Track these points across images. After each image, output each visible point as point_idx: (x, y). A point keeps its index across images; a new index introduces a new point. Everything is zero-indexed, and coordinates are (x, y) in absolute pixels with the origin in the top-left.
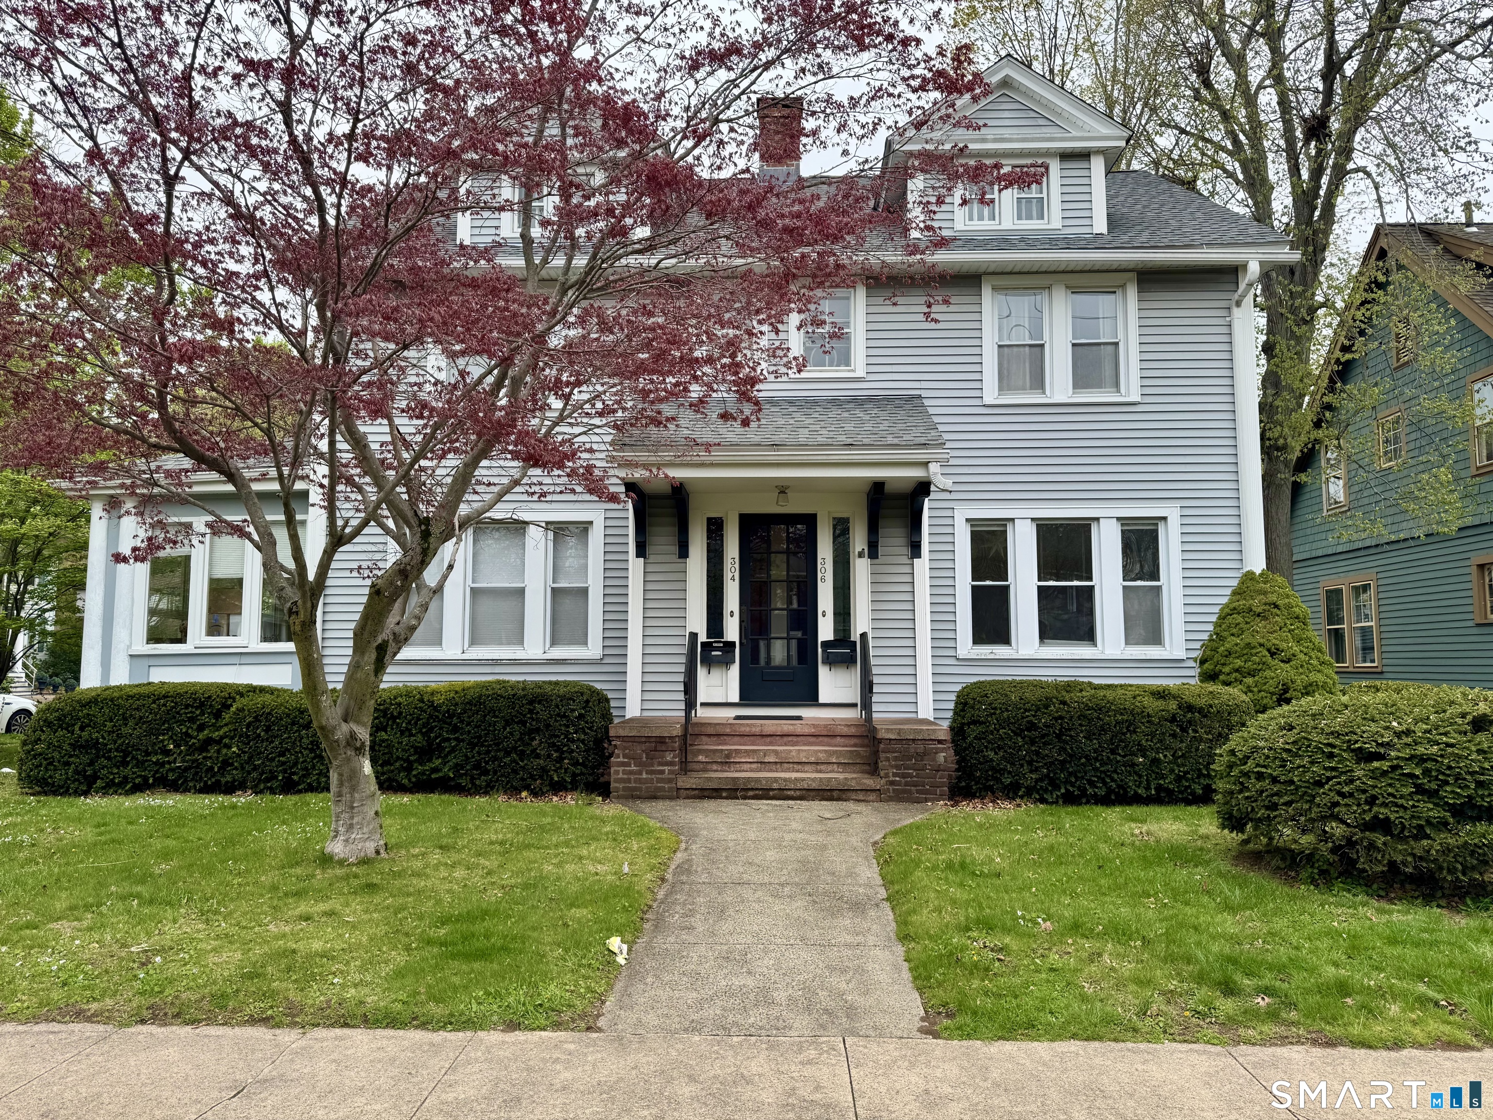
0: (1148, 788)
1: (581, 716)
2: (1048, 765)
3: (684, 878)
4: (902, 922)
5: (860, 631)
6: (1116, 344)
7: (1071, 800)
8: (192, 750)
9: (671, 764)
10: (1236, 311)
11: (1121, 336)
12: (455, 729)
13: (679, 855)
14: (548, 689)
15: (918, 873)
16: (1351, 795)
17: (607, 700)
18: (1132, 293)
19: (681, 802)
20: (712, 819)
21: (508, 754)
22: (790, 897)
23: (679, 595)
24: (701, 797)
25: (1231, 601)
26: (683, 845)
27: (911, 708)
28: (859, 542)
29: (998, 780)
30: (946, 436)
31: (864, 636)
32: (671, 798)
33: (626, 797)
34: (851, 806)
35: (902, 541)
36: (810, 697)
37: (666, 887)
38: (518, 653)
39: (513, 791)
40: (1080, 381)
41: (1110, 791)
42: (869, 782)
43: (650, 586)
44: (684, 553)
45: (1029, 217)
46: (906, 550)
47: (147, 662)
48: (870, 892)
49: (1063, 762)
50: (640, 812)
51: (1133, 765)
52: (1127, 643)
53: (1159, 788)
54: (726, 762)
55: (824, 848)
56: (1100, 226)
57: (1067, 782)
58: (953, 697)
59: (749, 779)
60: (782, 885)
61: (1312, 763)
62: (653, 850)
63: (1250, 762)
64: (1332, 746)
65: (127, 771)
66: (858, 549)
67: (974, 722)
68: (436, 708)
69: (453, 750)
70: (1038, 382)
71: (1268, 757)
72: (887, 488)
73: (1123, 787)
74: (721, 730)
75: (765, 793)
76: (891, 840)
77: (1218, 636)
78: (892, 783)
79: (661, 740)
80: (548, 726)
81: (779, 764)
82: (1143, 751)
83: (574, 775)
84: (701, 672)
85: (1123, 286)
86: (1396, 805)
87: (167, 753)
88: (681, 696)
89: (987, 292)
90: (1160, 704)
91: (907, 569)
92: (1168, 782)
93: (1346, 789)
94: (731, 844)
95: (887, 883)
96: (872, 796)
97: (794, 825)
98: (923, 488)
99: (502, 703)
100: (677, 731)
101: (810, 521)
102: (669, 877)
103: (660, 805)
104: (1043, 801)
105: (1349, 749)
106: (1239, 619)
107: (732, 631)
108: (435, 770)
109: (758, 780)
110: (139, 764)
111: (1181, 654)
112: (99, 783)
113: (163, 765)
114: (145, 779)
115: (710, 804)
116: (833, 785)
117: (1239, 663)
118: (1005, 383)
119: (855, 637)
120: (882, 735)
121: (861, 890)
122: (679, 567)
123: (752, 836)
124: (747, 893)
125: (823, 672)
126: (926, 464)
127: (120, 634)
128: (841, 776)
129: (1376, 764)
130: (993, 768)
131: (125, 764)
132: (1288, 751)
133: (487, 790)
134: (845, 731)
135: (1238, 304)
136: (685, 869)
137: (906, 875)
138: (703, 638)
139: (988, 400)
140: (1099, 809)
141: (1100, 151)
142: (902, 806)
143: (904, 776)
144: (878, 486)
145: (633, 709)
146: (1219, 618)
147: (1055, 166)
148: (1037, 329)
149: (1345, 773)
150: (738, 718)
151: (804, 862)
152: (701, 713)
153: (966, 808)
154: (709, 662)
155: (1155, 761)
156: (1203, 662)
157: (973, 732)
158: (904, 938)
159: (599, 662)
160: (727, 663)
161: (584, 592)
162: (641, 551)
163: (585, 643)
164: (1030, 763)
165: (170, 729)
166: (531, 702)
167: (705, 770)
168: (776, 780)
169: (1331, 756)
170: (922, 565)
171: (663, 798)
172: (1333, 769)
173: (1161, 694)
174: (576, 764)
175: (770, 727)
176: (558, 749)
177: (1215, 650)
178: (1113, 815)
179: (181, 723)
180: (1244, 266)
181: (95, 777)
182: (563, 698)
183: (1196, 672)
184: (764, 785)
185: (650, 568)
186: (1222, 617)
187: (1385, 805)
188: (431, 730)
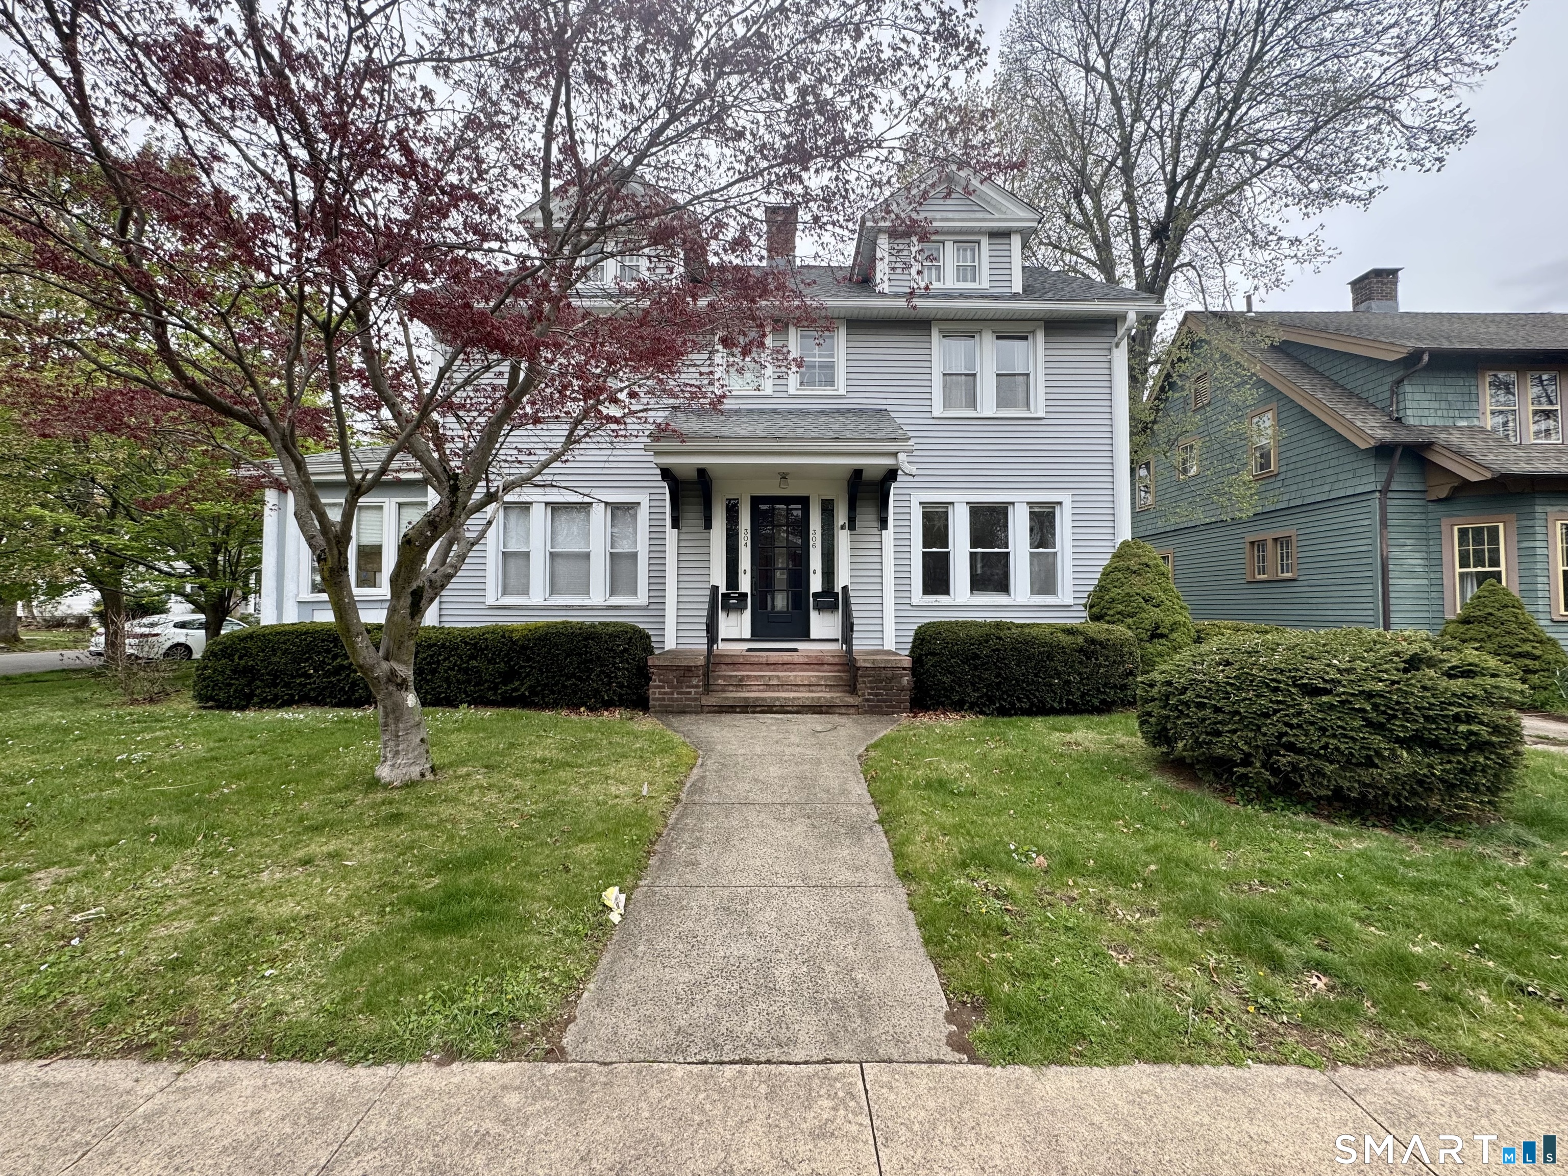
0: (1060, 702)
1: (625, 650)
2: (987, 686)
3: (696, 798)
4: (899, 855)
5: (842, 585)
6: (1028, 375)
7: (1003, 712)
8: (327, 674)
9: (697, 687)
10: (1115, 350)
11: (1031, 369)
12: (529, 659)
13: (695, 771)
14: (599, 628)
15: (903, 792)
16: (1299, 726)
17: (648, 637)
18: (1040, 337)
19: (703, 716)
20: (727, 733)
21: (569, 679)
22: (790, 820)
23: (705, 558)
24: (721, 712)
25: (1112, 562)
26: (700, 761)
27: (879, 642)
28: (841, 518)
29: (949, 698)
30: (910, 434)
31: (845, 588)
32: (697, 713)
33: (662, 712)
34: (836, 718)
35: (873, 517)
36: (804, 634)
37: (679, 807)
38: (586, 601)
39: (574, 706)
40: (1002, 403)
41: (1032, 704)
42: (850, 700)
43: (682, 551)
44: (708, 526)
45: (965, 280)
46: (876, 524)
47: (310, 607)
48: (862, 812)
49: (998, 684)
50: (669, 726)
51: (1051, 685)
52: (1032, 593)
53: (1069, 702)
54: (740, 684)
55: (818, 762)
56: (1018, 288)
57: (1001, 698)
58: (912, 633)
59: (757, 699)
60: (782, 805)
61: (1258, 696)
62: (672, 769)
63: (1189, 693)
64: (1279, 682)
65: (279, 690)
66: (841, 523)
67: (933, 654)
68: (514, 643)
69: (528, 675)
70: (972, 402)
71: (1209, 689)
72: (865, 475)
73: (1042, 702)
74: (736, 660)
75: (769, 709)
76: (872, 754)
77: (1101, 588)
78: (867, 700)
79: (688, 669)
80: (599, 658)
81: (782, 686)
82: (1058, 675)
83: (621, 695)
84: (722, 616)
85: (1033, 332)
86: (1345, 736)
87: (310, 677)
88: (704, 634)
89: (935, 335)
90: (1070, 639)
91: (877, 539)
92: (1076, 698)
93: (1295, 721)
94: (740, 759)
95: (877, 803)
96: (852, 711)
97: (794, 739)
98: (892, 474)
99: (563, 639)
100: (701, 661)
101: (804, 501)
102: (683, 796)
103: (687, 719)
104: (982, 713)
105: (1295, 685)
106: (1120, 575)
107: (745, 585)
108: (515, 690)
109: (764, 699)
110: (287, 685)
111: (1070, 601)
112: (256, 699)
113: (305, 685)
114: (292, 696)
115: (726, 718)
116: (822, 702)
117: (1120, 607)
118: (947, 403)
119: (838, 589)
120: (860, 664)
121: (854, 810)
122: (704, 536)
123: (758, 750)
124: (752, 815)
125: (814, 616)
126: (895, 454)
127: (290, 588)
128: (828, 695)
129: (1325, 699)
130: (945, 689)
131: (275, 685)
132: (1232, 685)
133: (554, 705)
134: (831, 660)
135: (1117, 346)
136: (698, 788)
137: (893, 793)
138: (723, 589)
139: (936, 414)
140: (1026, 719)
141: (1019, 231)
142: (875, 718)
143: (876, 695)
144: (858, 473)
145: (670, 643)
146: (1103, 574)
147: (985, 241)
148: (971, 360)
149: (1293, 706)
150: (749, 650)
151: (802, 778)
152: (722, 647)
153: (925, 719)
154: (727, 608)
155: (1068, 682)
156: (1091, 607)
157: (930, 661)
158: (905, 876)
159: (646, 608)
160: (741, 608)
161: (635, 555)
162: (675, 524)
163: (636, 594)
164: (973, 684)
165: (310, 658)
166: (586, 639)
167: (724, 691)
168: (778, 699)
169: (1276, 690)
170: (888, 535)
171: (690, 713)
172: (1279, 702)
173: (1070, 631)
174: (621, 686)
175: (774, 657)
176: (608, 676)
177: (1102, 598)
178: (1038, 724)
179: (319, 653)
180: (1124, 317)
181: (251, 696)
182: (611, 635)
183: (1085, 614)
184: (769, 703)
185: (683, 537)
186: (1105, 574)
187: (1334, 736)
188: (511, 659)
